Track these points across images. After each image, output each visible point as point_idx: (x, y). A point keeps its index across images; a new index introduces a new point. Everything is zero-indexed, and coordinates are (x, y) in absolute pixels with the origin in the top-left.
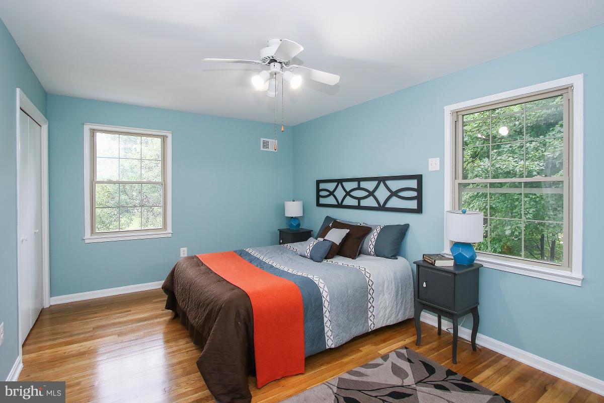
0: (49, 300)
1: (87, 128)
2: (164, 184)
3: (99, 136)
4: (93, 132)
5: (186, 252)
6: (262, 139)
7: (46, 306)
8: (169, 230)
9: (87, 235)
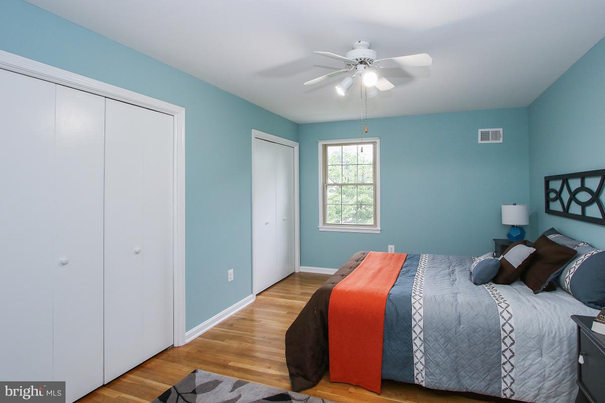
0: (299, 268)
1: (320, 144)
2: (375, 185)
3: (329, 149)
4: (325, 147)
5: (393, 250)
6: (480, 130)
7: (297, 271)
8: (379, 228)
9: (321, 225)
